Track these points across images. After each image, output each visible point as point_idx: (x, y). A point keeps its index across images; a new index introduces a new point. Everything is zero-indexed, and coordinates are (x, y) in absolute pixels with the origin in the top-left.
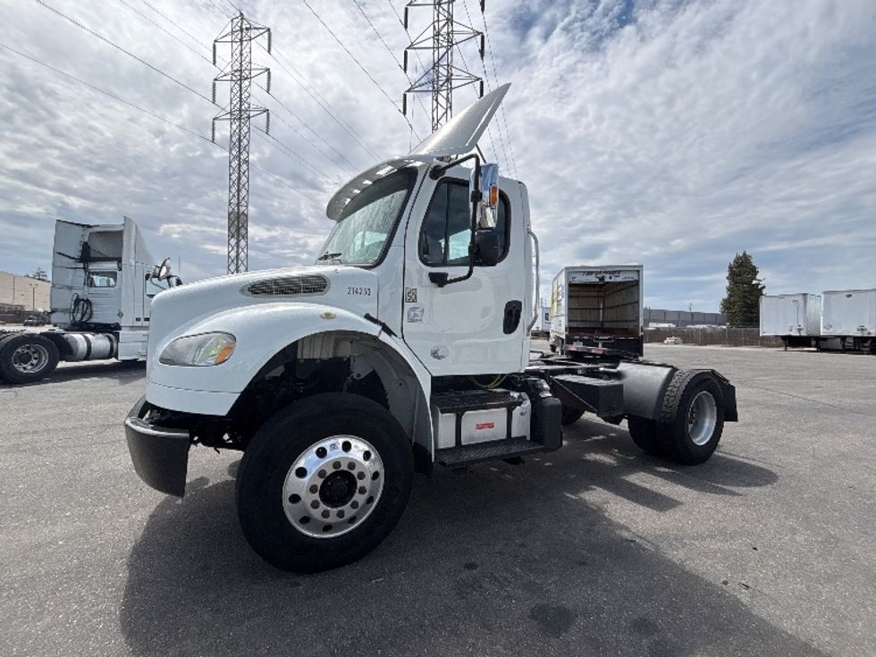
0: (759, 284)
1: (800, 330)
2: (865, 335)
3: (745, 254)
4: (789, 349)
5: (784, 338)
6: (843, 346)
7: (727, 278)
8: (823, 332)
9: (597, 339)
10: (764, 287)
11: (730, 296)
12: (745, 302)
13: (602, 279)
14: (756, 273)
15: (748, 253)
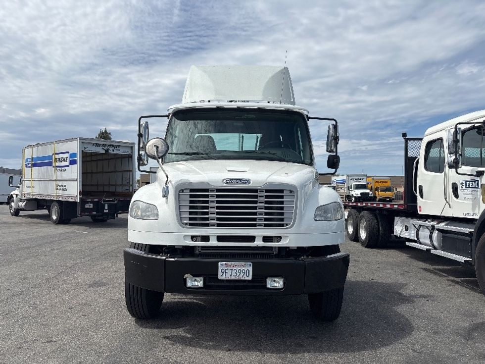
3: (106, 131)
9: (104, 201)
13: (107, 151)
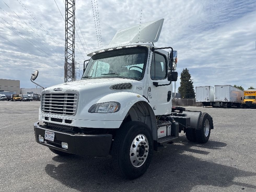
0: (191, 81)
1: (208, 100)
2: (227, 101)
4: (204, 107)
5: (203, 103)
6: (220, 105)
7: (180, 79)
8: (215, 100)
10: (193, 83)
11: (181, 86)
12: (186, 88)
14: (190, 77)
15: (187, 69)
